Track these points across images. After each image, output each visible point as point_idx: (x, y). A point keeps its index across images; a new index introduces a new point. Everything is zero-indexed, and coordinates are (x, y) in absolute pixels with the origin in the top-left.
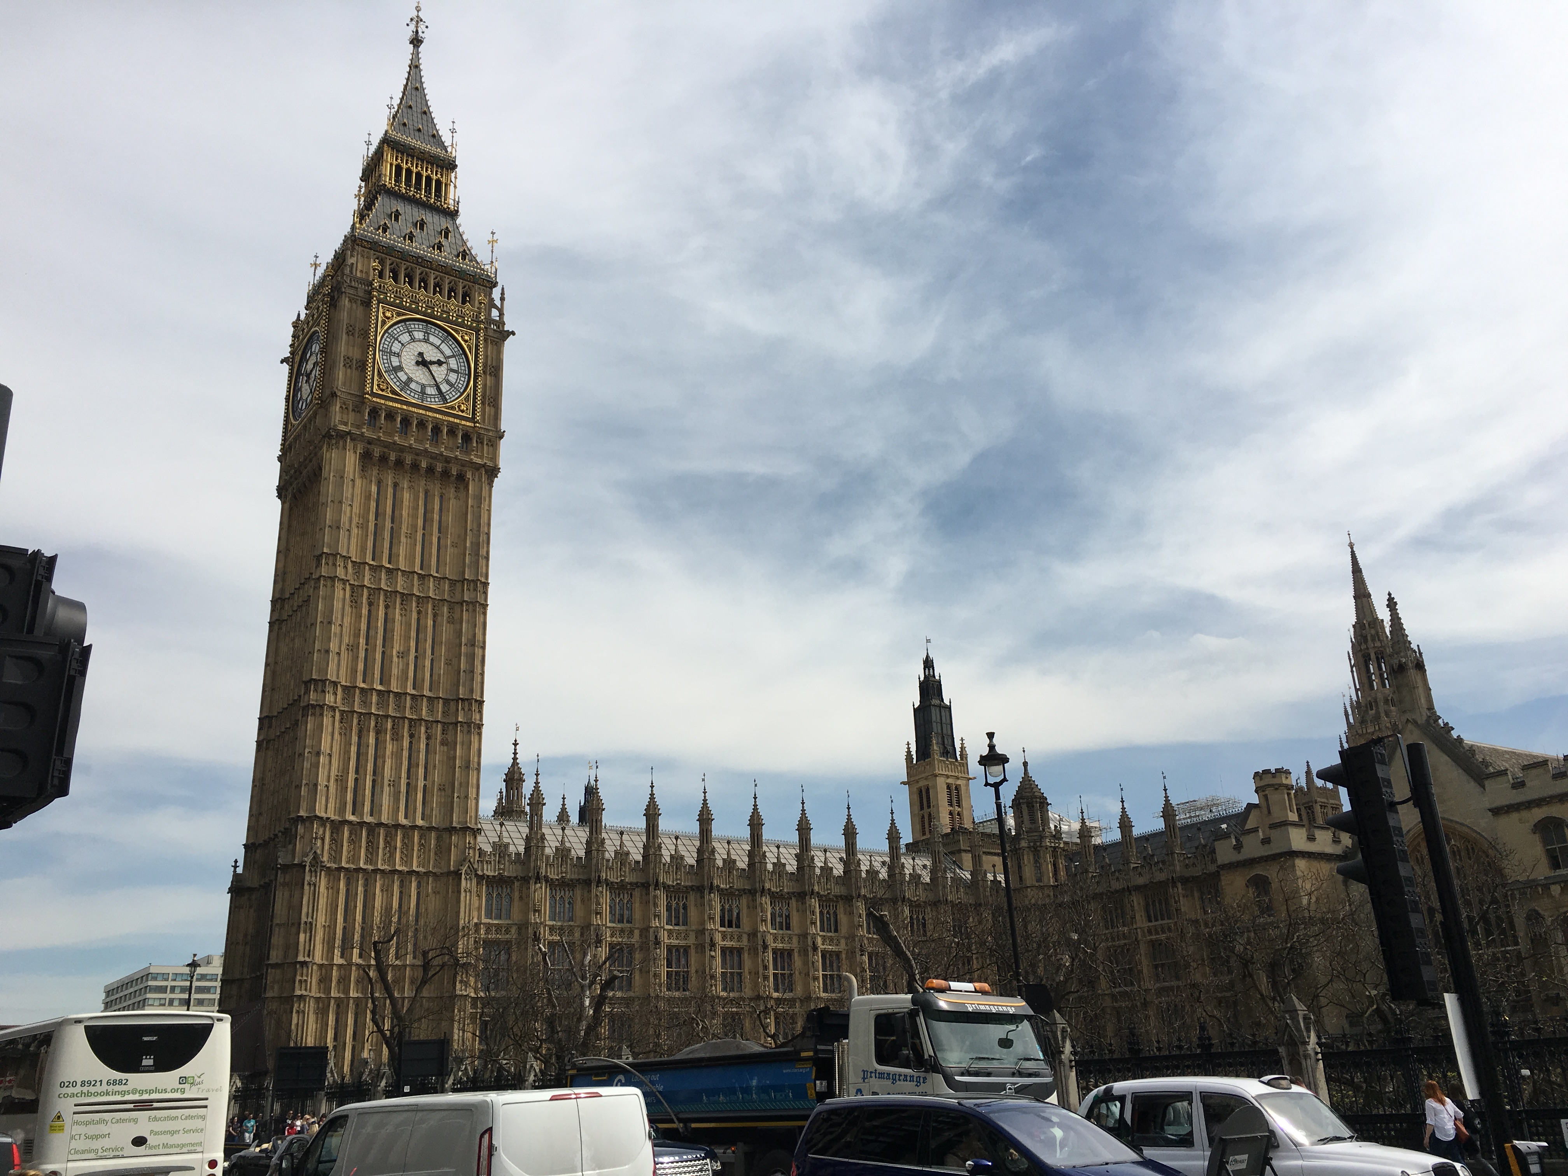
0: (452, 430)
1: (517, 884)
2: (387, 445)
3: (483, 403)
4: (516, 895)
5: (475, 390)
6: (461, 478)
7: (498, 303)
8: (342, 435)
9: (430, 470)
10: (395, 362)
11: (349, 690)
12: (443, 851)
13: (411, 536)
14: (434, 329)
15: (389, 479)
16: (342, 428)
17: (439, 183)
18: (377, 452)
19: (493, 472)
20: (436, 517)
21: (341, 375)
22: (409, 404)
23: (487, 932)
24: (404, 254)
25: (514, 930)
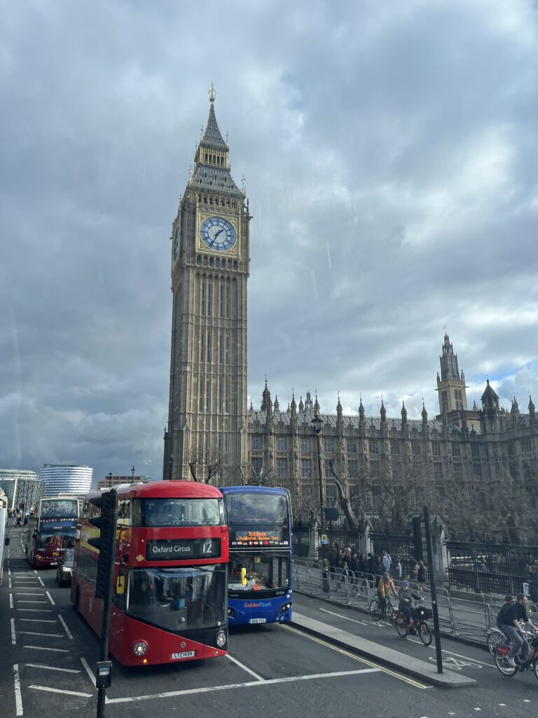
0: (230, 260)
1: (263, 436)
2: (204, 269)
3: (242, 248)
4: (263, 440)
5: (238, 243)
6: (234, 279)
7: (246, 205)
8: (188, 267)
9: (222, 277)
10: (206, 235)
11: (196, 365)
12: (235, 424)
13: (216, 304)
14: (221, 220)
15: (207, 283)
16: (187, 264)
17: (222, 159)
18: (202, 272)
19: (247, 275)
20: (226, 295)
21: (186, 243)
22: (212, 252)
23: (253, 454)
24: (209, 190)
25: (263, 454)
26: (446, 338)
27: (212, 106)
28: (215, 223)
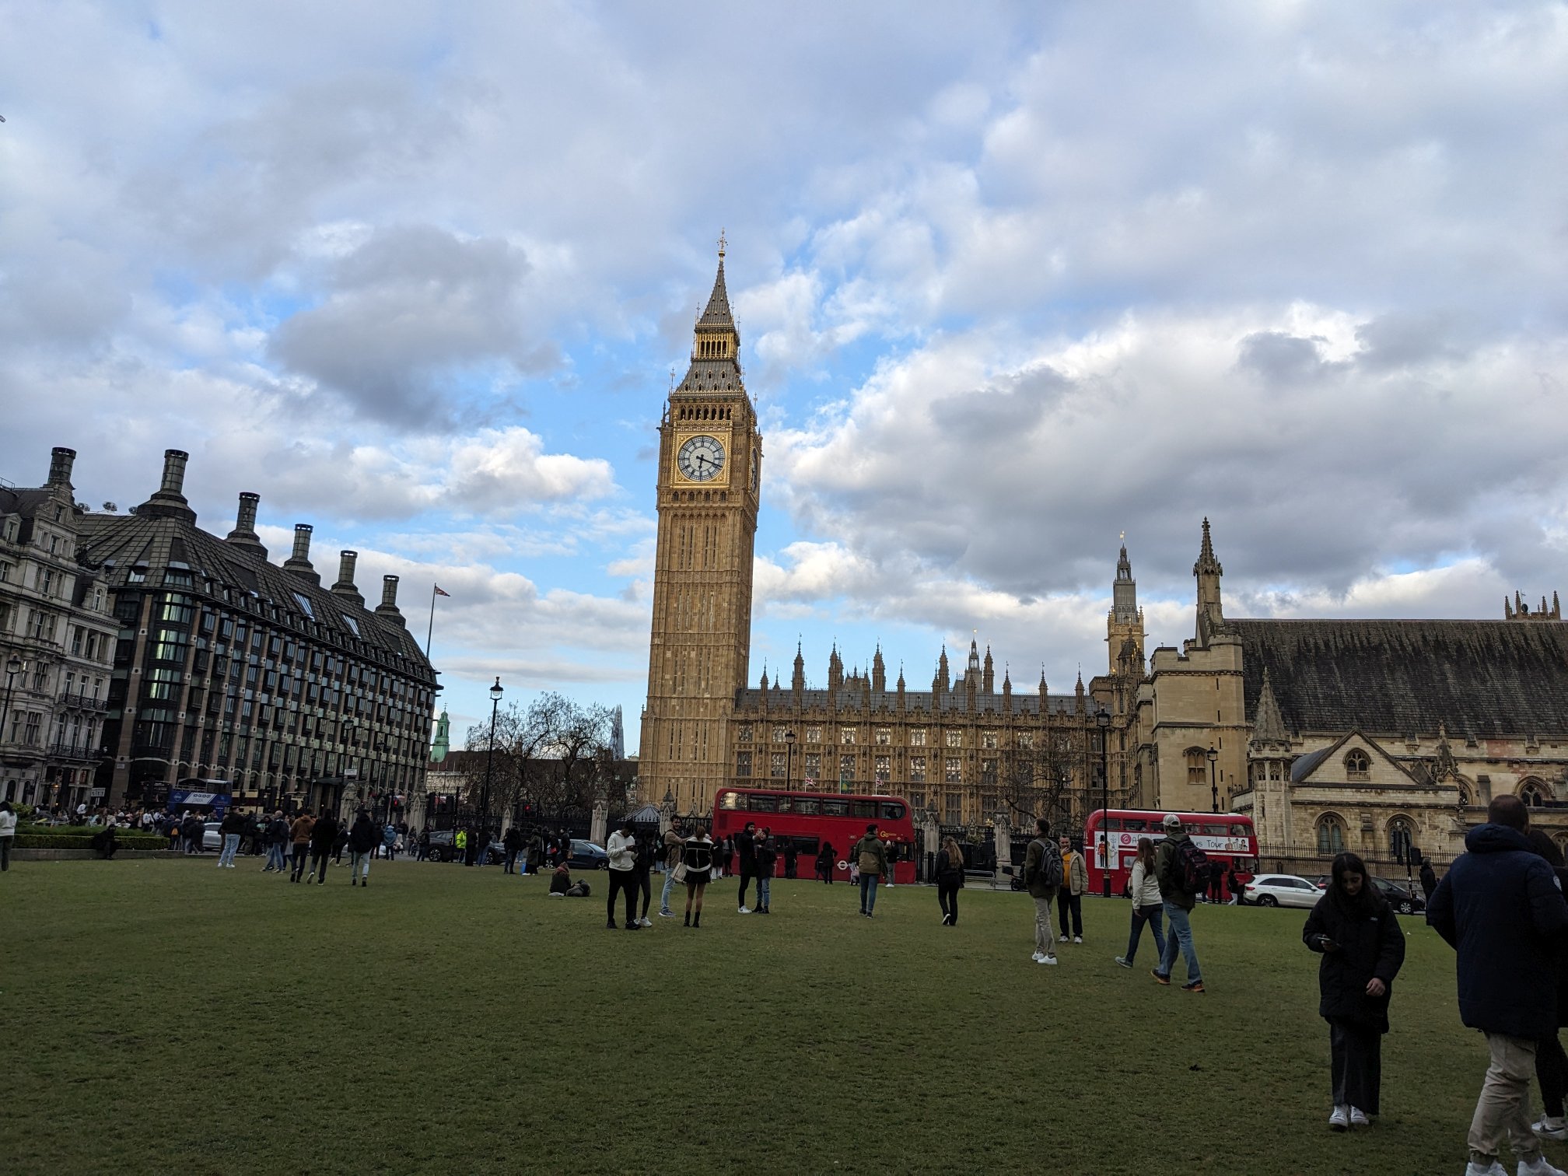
0: (715, 492)
1: (755, 724)
2: (683, 509)
3: (732, 472)
6: (723, 515)
9: (707, 515)
10: (687, 463)
11: (670, 636)
12: (716, 709)
13: (700, 552)
14: (706, 439)
15: (687, 524)
16: (662, 505)
18: (680, 512)
20: (712, 539)
22: (694, 484)
23: (740, 747)
24: (695, 400)
25: (753, 746)
26: (1123, 553)
27: (721, 265)
28: (698, 445)
